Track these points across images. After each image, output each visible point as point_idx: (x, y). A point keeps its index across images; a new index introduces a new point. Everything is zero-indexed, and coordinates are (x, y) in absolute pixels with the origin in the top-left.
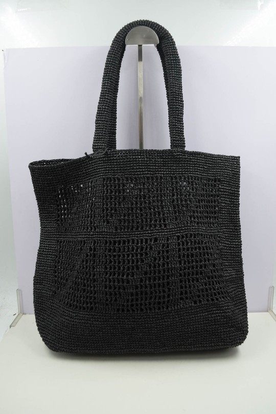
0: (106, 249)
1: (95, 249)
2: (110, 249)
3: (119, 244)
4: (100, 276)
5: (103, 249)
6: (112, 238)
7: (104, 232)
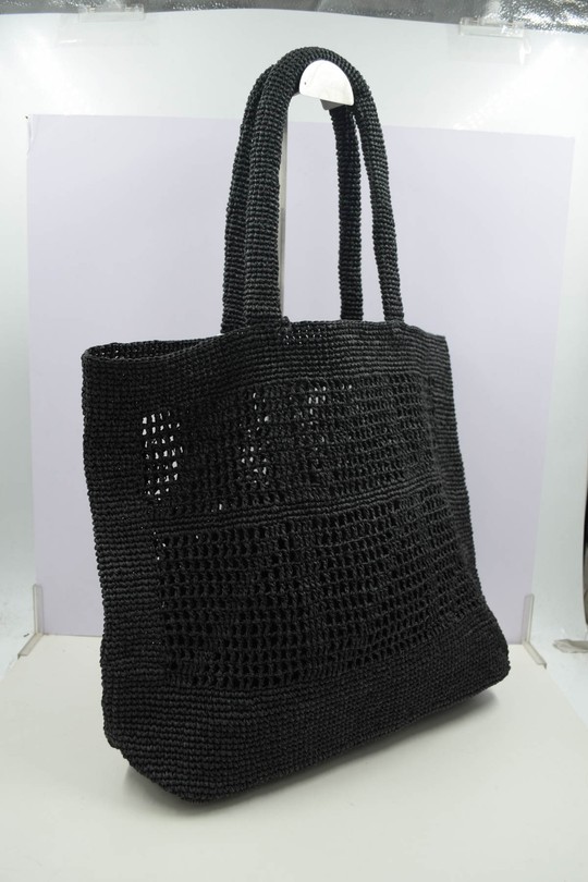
0: (317, 537)
1: (291, 541)
2: (326, 536)
3: (341, 523)
4: (313, 599)
5: (309, 539)
6: (327, 512)
7: (308, 501)
